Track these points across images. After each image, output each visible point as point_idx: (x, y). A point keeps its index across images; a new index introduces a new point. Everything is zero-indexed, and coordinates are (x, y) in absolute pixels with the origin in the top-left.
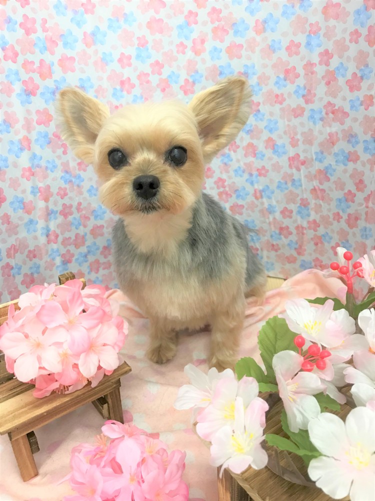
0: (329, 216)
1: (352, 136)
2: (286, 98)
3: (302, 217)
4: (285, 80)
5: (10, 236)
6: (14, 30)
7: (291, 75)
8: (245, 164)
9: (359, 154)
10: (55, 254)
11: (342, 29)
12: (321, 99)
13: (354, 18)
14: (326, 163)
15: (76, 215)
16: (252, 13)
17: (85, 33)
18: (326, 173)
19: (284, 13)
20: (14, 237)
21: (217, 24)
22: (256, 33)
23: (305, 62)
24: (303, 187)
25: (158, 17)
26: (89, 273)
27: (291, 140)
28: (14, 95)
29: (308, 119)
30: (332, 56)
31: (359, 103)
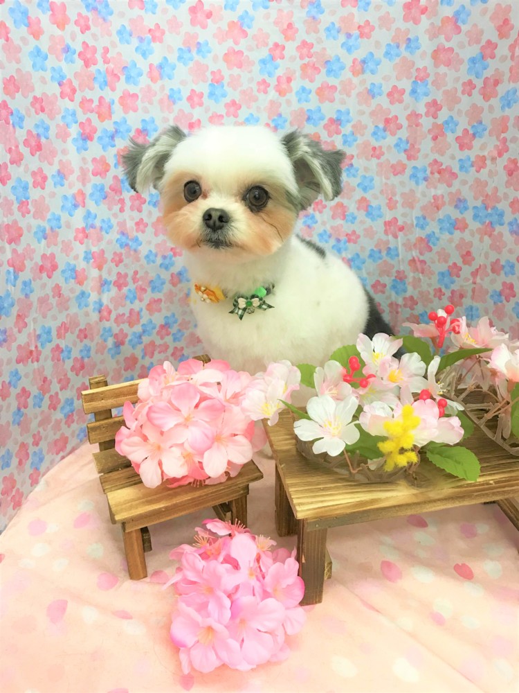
0: (429, 292)
1: (460, 200)
2: (386, 152)
3: (397, 293)
4: (385, 130)
5: (60, 312)
6: (72, 61)
7: (391, 125)
8: (332, 228)
9: (467, 221)
10: (107, 334)
11: (454, 77)
12: (426, 156)
13: (468, 67)
14: (428, 230)
15: (132, 286)
16: (349, 50)
17: (151, 66)
18: (428, 241)
19: (387, 54)
20: (65, 313)
21: (306, 60)
22: (353, 74)
23: (409, 112)
24: (400, 257)
25: (237, 48)
26: (143, 358)
27: (388, 201)
28: (69, 140)
29: (410, 178)
30: (441, 108)
31: (470, 163)
